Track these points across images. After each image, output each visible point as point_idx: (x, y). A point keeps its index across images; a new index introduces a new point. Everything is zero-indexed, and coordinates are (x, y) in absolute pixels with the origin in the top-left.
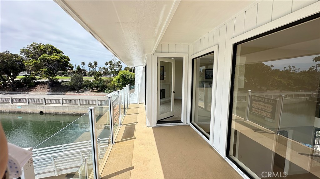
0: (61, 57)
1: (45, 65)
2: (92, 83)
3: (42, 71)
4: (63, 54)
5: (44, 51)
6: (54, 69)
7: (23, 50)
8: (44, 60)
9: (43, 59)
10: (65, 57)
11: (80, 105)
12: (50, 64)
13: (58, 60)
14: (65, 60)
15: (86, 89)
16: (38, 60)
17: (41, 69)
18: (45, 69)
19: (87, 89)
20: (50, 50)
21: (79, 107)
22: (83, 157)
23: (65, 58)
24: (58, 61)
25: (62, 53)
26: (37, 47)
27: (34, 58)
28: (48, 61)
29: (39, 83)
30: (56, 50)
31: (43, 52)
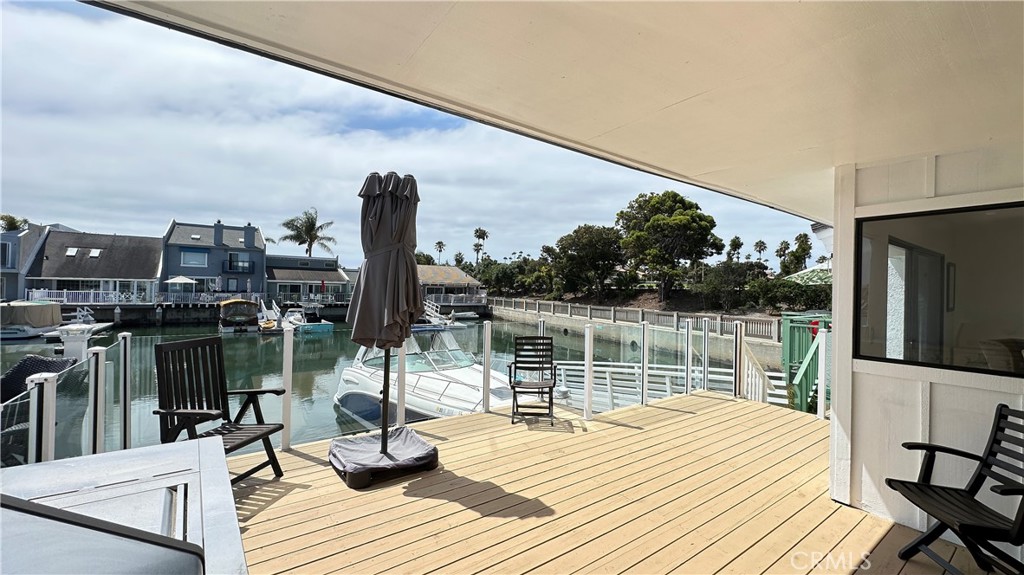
0: (692, 218)
1: (657, 241)
2: (775, 286)
3: (650, 254)
4: (699, 211)
5: (658, 209)
6: (673, 249)
7: (622, 215)
8: (656, 228)
9: (653, 226)
10: (702, 218)
11: (722, 334)
12: (667, 236)
13: (684, 225)
14: (703, 223)
15: (753, 306)
16: (642, 230)
17: (647, 251)
18: (653, 251)
19: (758, 307)
20: (669, 203)
21: (717, 338)
22: (614, 397)
23: (701, 220)
24: (685, 227)
25: (698, 208)
26: (646, 201)
27: (638, 227)
28: (662, 230)
29: (641, 292)
30: (682, 201)
31: (656, 210)
